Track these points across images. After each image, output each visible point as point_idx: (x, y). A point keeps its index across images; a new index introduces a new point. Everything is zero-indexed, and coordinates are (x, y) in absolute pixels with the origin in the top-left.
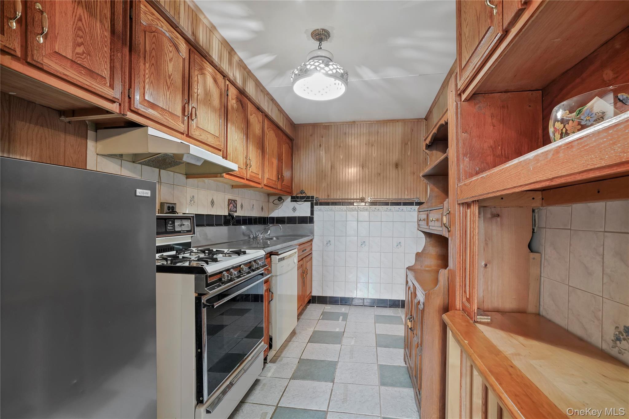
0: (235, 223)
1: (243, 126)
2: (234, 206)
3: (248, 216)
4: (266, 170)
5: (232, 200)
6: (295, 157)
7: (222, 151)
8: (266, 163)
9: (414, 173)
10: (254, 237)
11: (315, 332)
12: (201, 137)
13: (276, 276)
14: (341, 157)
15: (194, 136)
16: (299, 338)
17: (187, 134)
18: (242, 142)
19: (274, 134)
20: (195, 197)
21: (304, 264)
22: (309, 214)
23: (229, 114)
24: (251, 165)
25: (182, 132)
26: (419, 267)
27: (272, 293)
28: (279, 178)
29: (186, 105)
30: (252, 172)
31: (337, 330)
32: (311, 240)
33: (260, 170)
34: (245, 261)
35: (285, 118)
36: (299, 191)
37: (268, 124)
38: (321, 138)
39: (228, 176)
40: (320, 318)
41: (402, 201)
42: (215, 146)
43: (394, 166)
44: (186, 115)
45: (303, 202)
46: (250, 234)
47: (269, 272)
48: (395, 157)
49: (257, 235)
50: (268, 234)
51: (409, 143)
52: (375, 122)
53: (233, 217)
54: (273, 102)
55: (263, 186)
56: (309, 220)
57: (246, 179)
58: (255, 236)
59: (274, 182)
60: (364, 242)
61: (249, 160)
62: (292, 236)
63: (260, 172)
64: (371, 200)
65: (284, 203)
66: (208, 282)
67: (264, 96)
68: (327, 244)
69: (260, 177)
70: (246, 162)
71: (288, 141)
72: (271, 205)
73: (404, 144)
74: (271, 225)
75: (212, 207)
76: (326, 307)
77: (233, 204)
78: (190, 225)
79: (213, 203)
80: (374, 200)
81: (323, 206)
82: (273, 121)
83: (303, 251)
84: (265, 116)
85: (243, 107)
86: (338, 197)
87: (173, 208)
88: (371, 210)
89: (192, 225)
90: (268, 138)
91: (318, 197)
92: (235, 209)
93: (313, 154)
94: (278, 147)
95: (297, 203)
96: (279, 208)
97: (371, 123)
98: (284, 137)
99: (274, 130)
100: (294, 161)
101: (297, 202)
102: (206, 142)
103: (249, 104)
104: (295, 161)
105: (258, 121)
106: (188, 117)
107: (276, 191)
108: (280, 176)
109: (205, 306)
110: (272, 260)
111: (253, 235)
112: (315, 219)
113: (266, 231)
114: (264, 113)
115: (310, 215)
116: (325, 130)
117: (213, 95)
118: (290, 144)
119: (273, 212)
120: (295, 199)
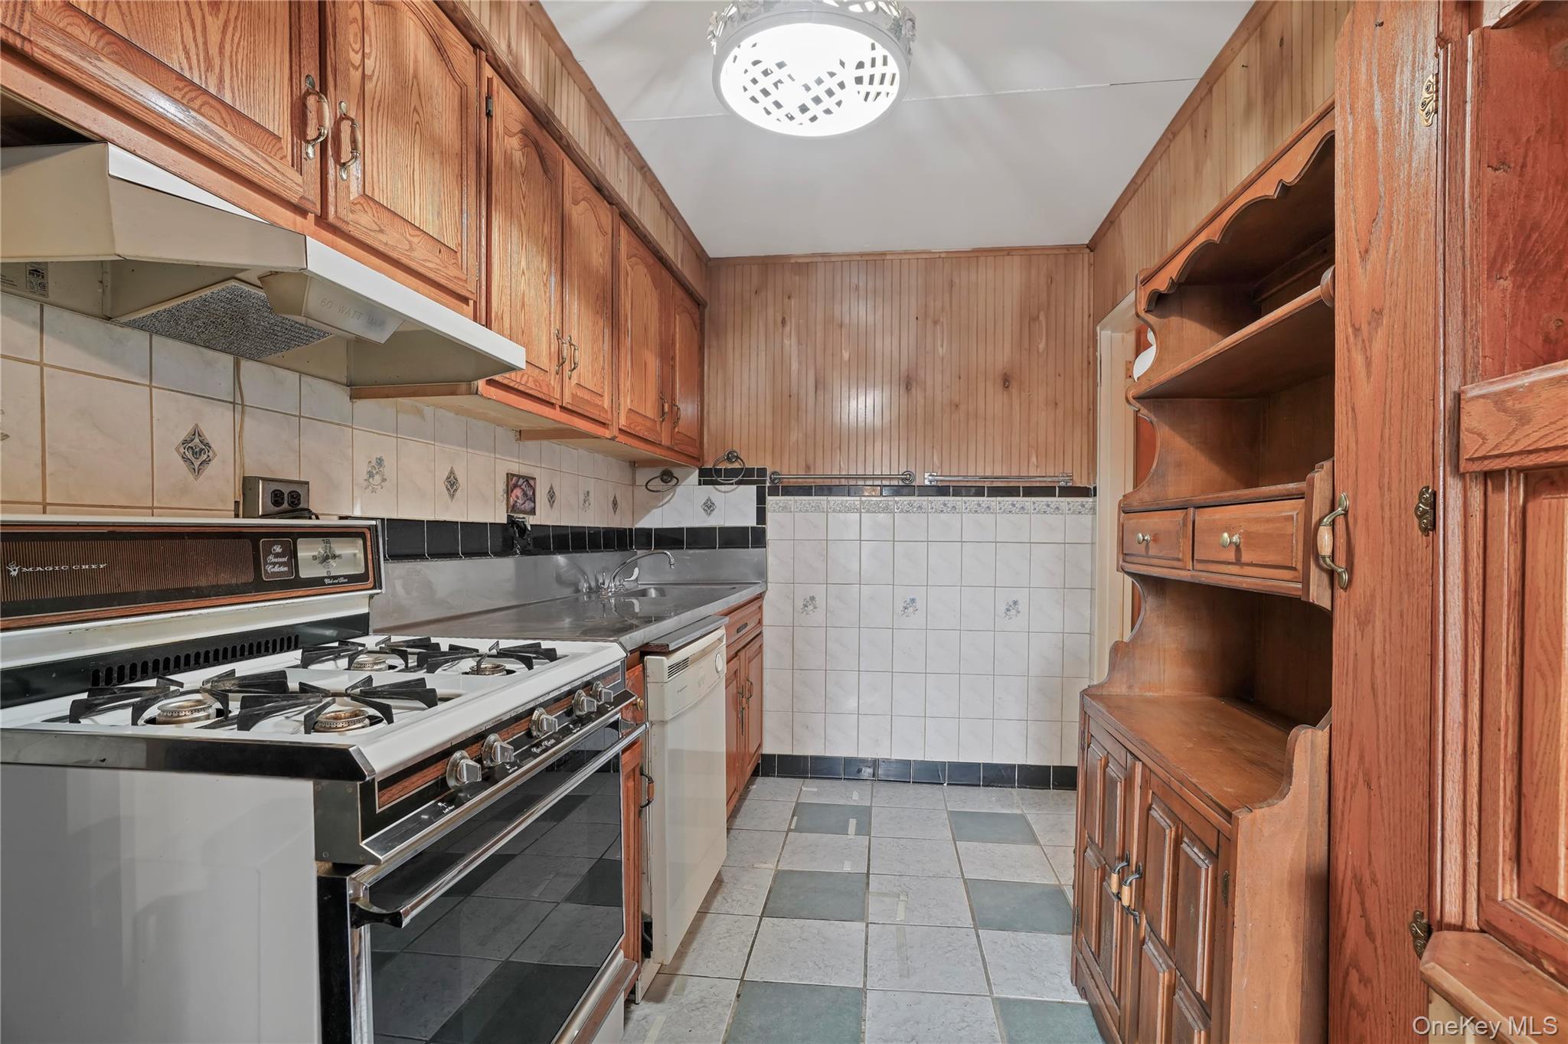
0: (531, 548)
1: (546, 231)
2: (525, 494)
3: (571, 527)
4: (626, 384)
5: (519, 477)
6: (709, 353)
7: (471, 303)
8: (626, 364)
9: (1056, 404)
10: (590, 588)
11: (779, 876)
12: (383, 238)
13: (663, 723)
14: (846, 356)
15: (351, 228)
16: (733, 900)
17: (319, 212)
18: (545, 285)
19: (648, 276)
20: (385, 463)
21: (742, 670)
22: (751, 522)
23: (497, 179)
24: (576, 361)
25: (295, 200)
26: (1120, 689)
27: (651, 781)
28: (663, 413)
29: (311, 101)
30: (578, 384)
31: (847, 868)
32: (760, 597)
33: (606, 383)
34: (549, 693)
35: (680, 239)
36: (722, 454)
37: (629, 243)
38: (786, 300)
39: (494, 393)
40: (790, 825)
41: (1021, 485)
42: (443, 282)
43: (999, 381)
44: (309, 138)
45: (735, 486)
46: (580, 582)
47: (640, 715)
48: (1001, 354)
49: (601, 581)
50: (632, 579)
51: (1042, 317)
52: (943, 255)
53: (523, 530)
54: (644, 176)
55: (616, 433)
56: (755, 537)
57: (561, 407)
58: (593, 584)
59: (649, 424)
60: (913, 600)
61: (571, 344)
62: (703, 584)
63: (606, 390)
64: (931, 482)
65: (679, 489)
66: (378, 811)
67: (617, 152)
68: (806, 606)
69: (606, 404)
70: (560, 352)
71: (688, 303)
72: (641, 493)
73: (1029, 318)
74: (640, 552)
75: (452, 496)
76: (804, 789)
77: (523, 490)
78: (362, 556)
79: (452, 485)
80: (941, 481)
81: (792, 498)
82: (645, 236)
83: (738, 631)
84: (620, 215)
85: (546, 172)
86: (836, 472)
87: (295, 498)
88: (932, 508)
89: (370, 557)
90: (629, 287)
91: (776, 470)
92: (528, 505)
93: (762, 347)
94: (660, 319)
95: (716, 489)
96: (665, 501)
97: (931, 261)
98: (679, 293)
99: (647, 265)
100: (706, 367)
101: (717, 487)
102: (404, 260)
103: (565, 162)
104: (709, 367)
105: (600, 227)
106: (324, 145)
107: (657, 453)
108: (668, 411)
109: (362, 917)
110: (649, 671)
111: (587, 581)
112: (769, 535)
113: (626, 569)
114: (617, 205)
115: (755, 525)
116: (797, 278)
117: (430, 98)
118: (697, 316)
119: (645, 515)
120: (709, 477)
